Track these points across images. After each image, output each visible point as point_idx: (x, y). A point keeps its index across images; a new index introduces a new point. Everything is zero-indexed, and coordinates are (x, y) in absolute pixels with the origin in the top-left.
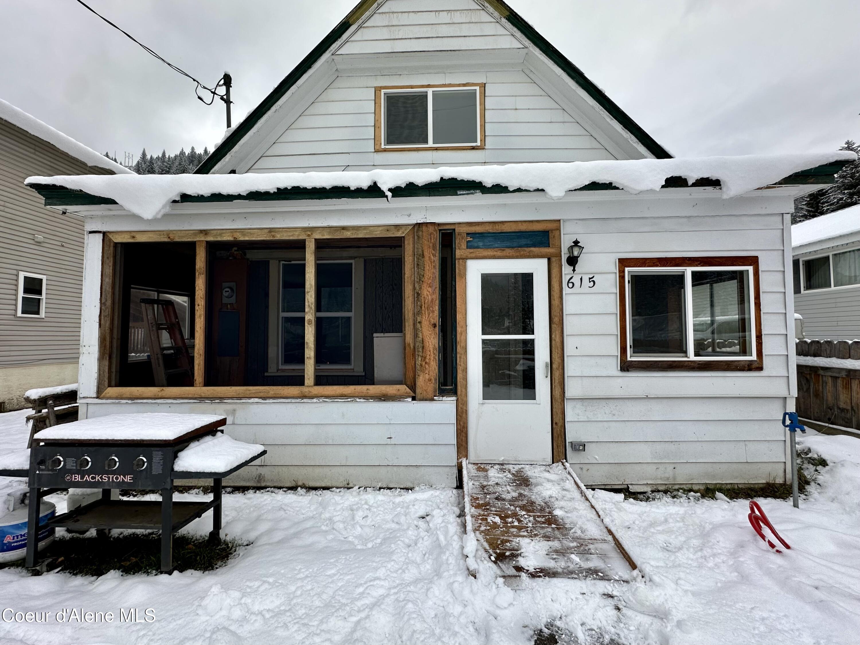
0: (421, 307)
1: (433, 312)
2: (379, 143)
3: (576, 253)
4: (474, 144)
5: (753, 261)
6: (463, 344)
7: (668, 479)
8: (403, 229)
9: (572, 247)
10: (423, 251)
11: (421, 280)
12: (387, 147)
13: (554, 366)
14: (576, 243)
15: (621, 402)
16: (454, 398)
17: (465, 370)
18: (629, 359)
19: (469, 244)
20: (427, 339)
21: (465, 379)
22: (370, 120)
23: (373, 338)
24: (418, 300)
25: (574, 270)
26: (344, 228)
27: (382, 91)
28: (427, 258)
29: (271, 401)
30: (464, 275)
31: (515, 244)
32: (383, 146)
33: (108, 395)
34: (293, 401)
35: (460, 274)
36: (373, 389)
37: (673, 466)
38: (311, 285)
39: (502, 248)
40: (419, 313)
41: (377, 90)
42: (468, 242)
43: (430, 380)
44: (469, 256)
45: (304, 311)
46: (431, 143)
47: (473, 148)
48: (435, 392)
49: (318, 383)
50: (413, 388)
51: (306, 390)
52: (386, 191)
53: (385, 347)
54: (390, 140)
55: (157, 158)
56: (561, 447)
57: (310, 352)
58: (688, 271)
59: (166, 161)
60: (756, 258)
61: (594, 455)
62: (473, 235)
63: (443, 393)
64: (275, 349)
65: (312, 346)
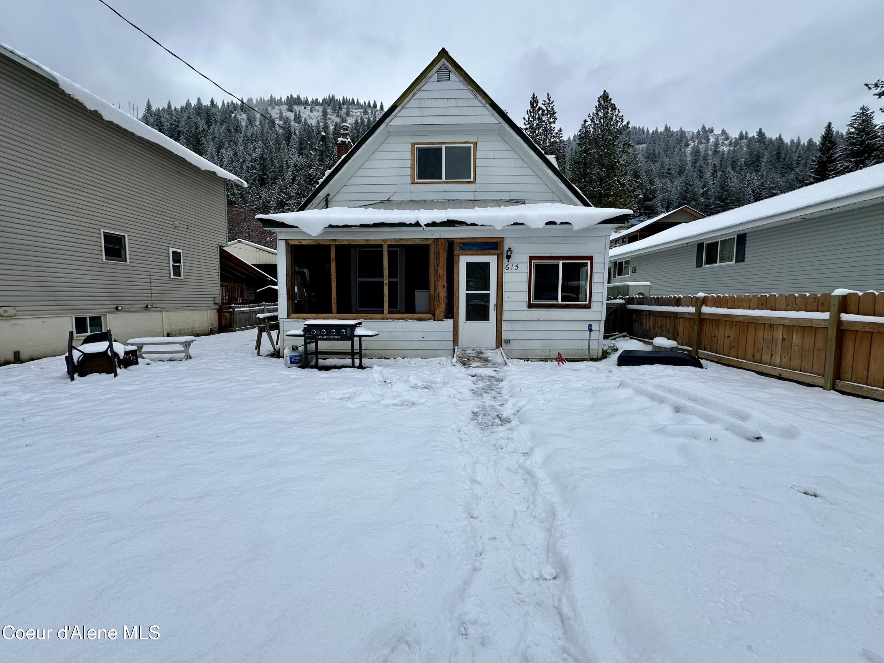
0: (438, 278)
1: (443, 280)
2: (413, 179)
3: (509, 254)
4: (469, 180)
6: (457, 295)
7: (547, 356)
8: (430, 240)
9: (507, 251)
10: (439, 251)
11: (438, 265)
12: (418, 181)
13: (498, 306)
14: (510, 249)
15: (527, 322)
16: (452, 320)
17: (458, 307)
18: (531, 303)
19: (461, 248)
20: (440, 293)
21: (458, 311)
22: (409, 164)
23: (415, 292)
24: (436, 274)
25: (508, 262)
26: (401, 239)
27: (415, 146)
28: (441, 255)
29: (369, 320)
30: (458, 263)
31: (482, 248)
32: (416, 181)
33: (292, 317)
34: (379, 320)
35: (456, 263)
36: (415, 316)
37: (549, 350)
38: (386, 266)
39: (476, 250)
40: (437, 280)
41: (413, 145)
42: (460, 247)
43: (441, 311)
44: (461, 254)
45: (383, 278)
46: (444, 179)
47: (469, 182)
48: (444, 317)
49: (390, 312)
50: (434, 315)
51: (384, 316)
52: (422, 224)
53: (420, 296)
54: (420, 177)
55: (163, 110)
56: (500, 342)
57: (386, 299)
58: (561, 263)
59: (173, 115)
60: (592, 257)
61: (514, 345)
62: (463, 244)
63: (447, 317)
64: (355, 299)
65: (387, 296)
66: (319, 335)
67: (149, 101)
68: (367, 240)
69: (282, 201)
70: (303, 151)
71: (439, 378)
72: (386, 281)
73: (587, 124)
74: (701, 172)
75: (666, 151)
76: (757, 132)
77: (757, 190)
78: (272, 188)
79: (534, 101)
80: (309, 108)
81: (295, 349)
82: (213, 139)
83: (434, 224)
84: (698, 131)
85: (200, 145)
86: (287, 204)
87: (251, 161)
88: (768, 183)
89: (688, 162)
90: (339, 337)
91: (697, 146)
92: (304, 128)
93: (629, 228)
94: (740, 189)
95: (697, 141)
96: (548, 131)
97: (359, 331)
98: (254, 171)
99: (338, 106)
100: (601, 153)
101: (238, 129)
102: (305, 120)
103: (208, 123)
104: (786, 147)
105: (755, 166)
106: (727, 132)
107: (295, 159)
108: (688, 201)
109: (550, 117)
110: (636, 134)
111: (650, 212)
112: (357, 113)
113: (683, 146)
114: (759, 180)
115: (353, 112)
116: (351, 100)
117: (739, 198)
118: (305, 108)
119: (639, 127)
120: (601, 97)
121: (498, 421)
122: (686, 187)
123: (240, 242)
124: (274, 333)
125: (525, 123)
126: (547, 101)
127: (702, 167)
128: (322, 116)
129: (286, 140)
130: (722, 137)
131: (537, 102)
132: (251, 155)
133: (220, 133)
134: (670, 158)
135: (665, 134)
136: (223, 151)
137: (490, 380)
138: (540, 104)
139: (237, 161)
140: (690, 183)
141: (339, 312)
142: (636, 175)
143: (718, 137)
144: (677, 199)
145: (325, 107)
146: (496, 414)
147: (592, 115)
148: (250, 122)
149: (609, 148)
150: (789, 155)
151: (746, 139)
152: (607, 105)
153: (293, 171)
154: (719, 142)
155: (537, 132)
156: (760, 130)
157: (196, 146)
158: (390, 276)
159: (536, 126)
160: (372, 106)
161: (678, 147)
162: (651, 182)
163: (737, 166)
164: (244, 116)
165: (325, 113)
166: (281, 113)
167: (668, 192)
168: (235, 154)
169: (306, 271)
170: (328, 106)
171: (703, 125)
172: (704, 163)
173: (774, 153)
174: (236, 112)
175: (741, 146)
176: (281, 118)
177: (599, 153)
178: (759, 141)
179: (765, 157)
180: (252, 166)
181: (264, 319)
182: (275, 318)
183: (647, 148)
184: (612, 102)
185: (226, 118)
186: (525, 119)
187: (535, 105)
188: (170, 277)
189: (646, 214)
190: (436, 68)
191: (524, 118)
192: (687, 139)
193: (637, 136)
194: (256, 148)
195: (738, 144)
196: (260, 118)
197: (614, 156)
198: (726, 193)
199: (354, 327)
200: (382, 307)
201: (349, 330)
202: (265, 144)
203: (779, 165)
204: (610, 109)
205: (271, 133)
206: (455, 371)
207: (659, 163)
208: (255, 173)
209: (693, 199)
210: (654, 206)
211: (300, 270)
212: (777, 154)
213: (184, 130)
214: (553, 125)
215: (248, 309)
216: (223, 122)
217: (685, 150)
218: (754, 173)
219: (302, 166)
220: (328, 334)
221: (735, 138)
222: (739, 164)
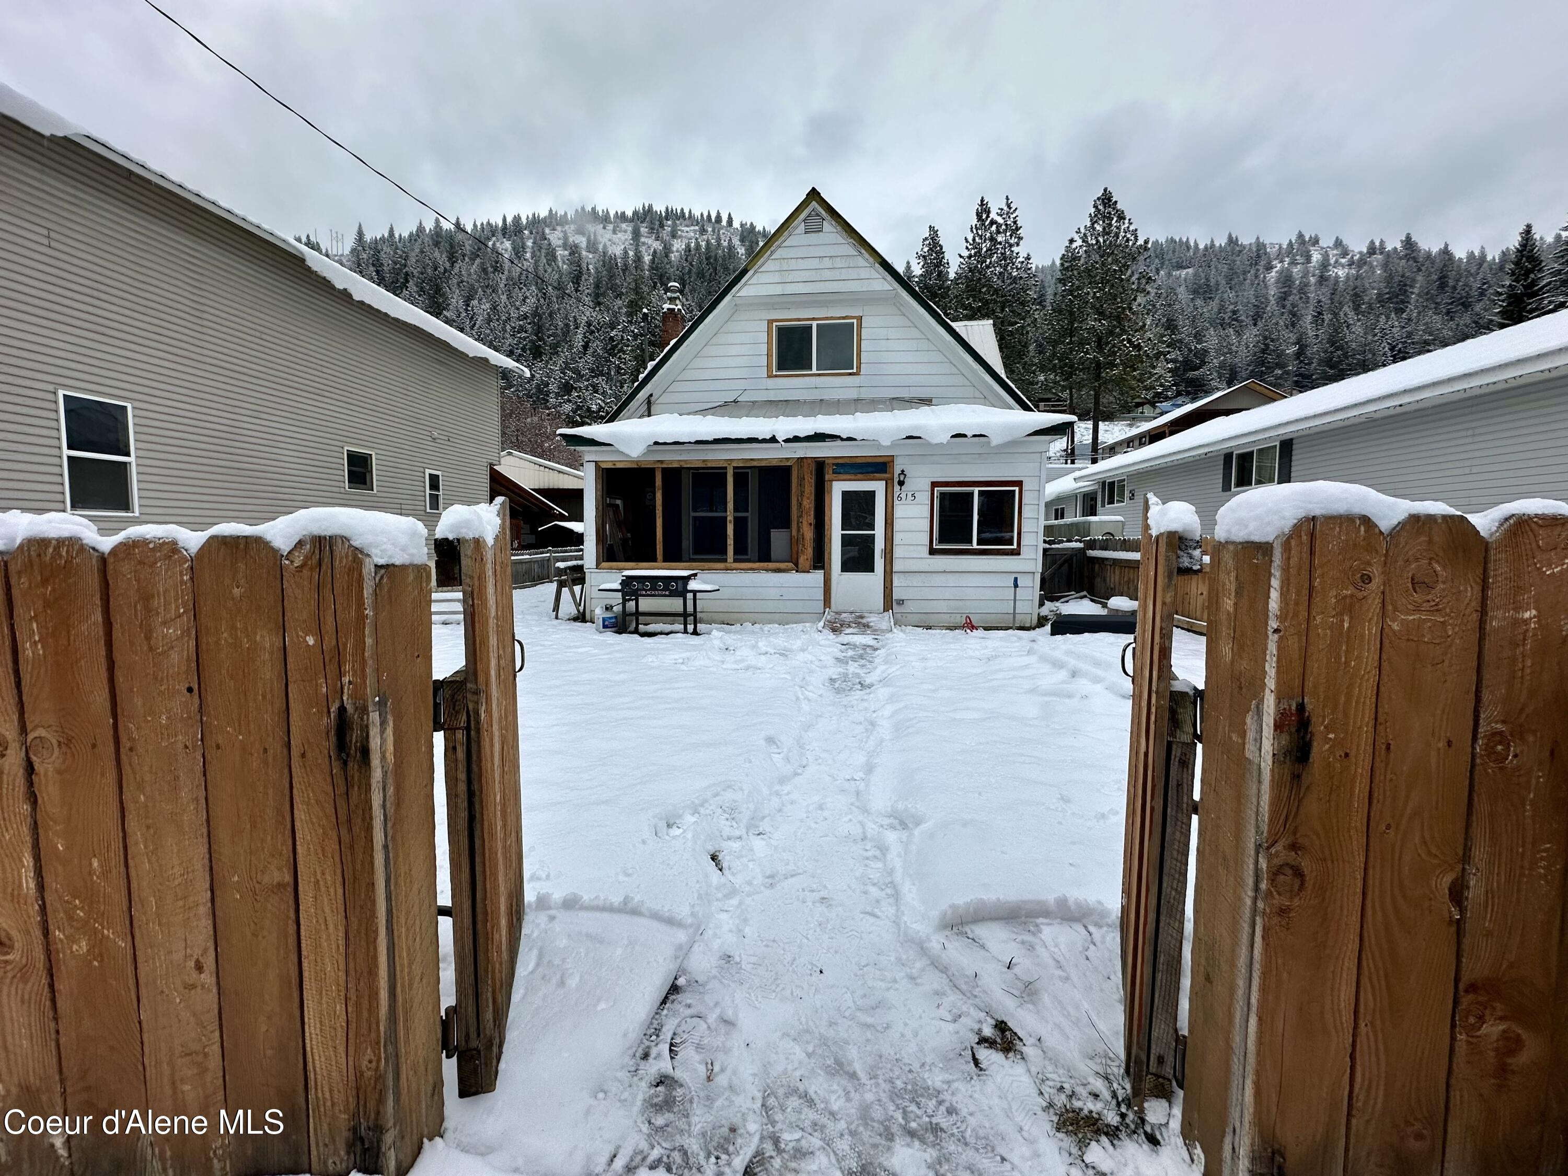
0: (802, 512)
1: (810, 515)
2: (771, 370)
3: (902, 479)
4: (851, 371)
5: (1019, 484)
6: (829, 536)
7: (952, 622)
8: (791, 461)
9: (899, 474)
10: (804, 476)
11: (802, 495)
12: (778, 373)
13: (887, 552)
14: (903, 471)
16: (822, 571)
17: (830, 553)
18: (934, 547)
19: (834, 471)
20: (805, 534)
21: (830, 559)
22: (764, 348)
23: (771, 532)
24: (800, 507)
25: (901, 489)
26: (752, 460)
27: (774, 323)
28: (806, 480)
29: (707, 571)
30: (830, 492)
31: (864, 471)
32: (774, 373)
33: (604, 567)
34: (721, 571)
35: (828, 491)
36: (770, 565)
37: (957, 615)
38: (731, 496)
39: (855, 474)
40: (801, 516)
41: (770, 322)
43: (807, 559)
44: (834, 478)
45: (726, 512)
46: (814, 371)
47: (850, 374)
48: (810, 567)
49: (735, 561)
50: (796, 565)
51: (728, 565)
52: (780, 440)
53: (778, 537)
54: (780, 367)
55: (383, 239)
56: (889, 602)
57: (730, 541)
58: (976, 490)
59: (397, 248)
60: (1022, 482)
61: (910, 607)
62: (837, 465)
63: (815, 568)
64: (687, 542)
65: (732, 537)
66: (640, 590)
67: (360, 225)
68: (704, 461)
69: (567, 383)
70: (601, 299)
71: (798, 644)
72: (730, 518)
73: (1074, 246)
74: (1294, 315)
75: (1229, 279)
76: (1402, 242)
77: (1400, 346)
78: (551, 362)
79: (983, 210)
80: (610, 227)
81: (608, 608)
82: (458, 284)
83: (796, 439)
84: (1290, 244)
85: (440, 296)
86: (576, 389)
87: (519, 319)
88: (1421, 333)
89: (1271, 298)
90: (667, 593)
91: (1288, 269)
92: (603, 261)
93: (1155, 418)
94: (1365, 345)
95: (1287, 259)
96: (1007, 259)
97: (693, 585)
98: (524, 335)
99: (657, 223)
100: (1098, 295)
101: (498, 268)
102: (605, 246)
103: (452, 259)
104: (1459, 266)
105: (1397, 303)
106: (1344, 242)
107: (588, 314)
108: (1268, 368)
109: (1011, 236)
110: (1174, 252)
111: (1196, 388)
112: (689, 232)
113: (1261, 269)
114: (1404, 327)
115: (682, 231)
116: (679, 211)
117: (1364, 361)
118: (604, 228)
119: (1180, 239)
120: (1099, 199)
121: (859, 687)
122: (1264, 344)
123: (510, 454)
124: (577, 589)
125: (967, 248)
126: (1006, 208)
127: (1297, 306)
128: (632, 239)
129: (573, 283)
130: (1335, 252)
131: (988, 212)
132: (518, 309)
133: (470, 275)
134: (1236, 292)
135: (1229, 249)
136: (475, 302)
137: (864, 649)
138: (993, 215)
139: (498, 320)
140: (1272, 336)
141: (665, 560)
142: (1171, 326)
143: (1326, 252)
144: (1248, 365)
145: (636, 224)
146: (858, 680)
147: (1083, 230)
148: (516, 254)
149: (1113, 286)
150: (1462, 280)
151: (1381, 253)
152: (1110, 213)
153: (585, 333)
154: (1328, 260)
155: (988, 261)
156: (1408, 238)
157: (435, 297)
158: (736, 509)
159: (987, 251)
160: (713, 220)
161: (1252, 272)
162: (1199, 337)
163: (1363, 304)
164: (508, 244)
165: (636, 234)
166: (566, 238)
167: (1230, 353)
168: (494, 308)
169: (618, 502)
170: (642, 222)
171: (1300, 232)
172: (1301, 298)
173: (1435, 277)
174: (494, 239)
175: (1371, 267)
176: (565, 246)
177: (1095, 293)
178: (1406, 256)
179: (1418, 285)
180: (520, 326)
181: (566, 569)
182: (580, 569)
183: (1195, 275)
184: (1119, 206)
185: (479, 249)
186: (967, 242)
187: (984, 216)
188: (425, 511)
189: (1188, 393)
190: (803, 216)
191: (966, 239)
192: (1269, 257)
193: (1176, 254)
194: (526, 297)
195: (1365, 263)
196: (533, 248)
197: (1121, 298)
198: (1340, 352)
199: (686, 579)
200: (725, 552)
201: (680, 583)
202: (540, 290)
203: (1444, 299)
204: (1115, 219)
205: (549, 270)
206: (820, 638)
207: (1217, 301)
208: (525, 339)
209: (1277, 364)
210: (1203, 380)
211: (613, 501)
212: (1440, 278)
213: (415, 272)
214: (1015, 249)
215: (528, 557)
216: (474, 256)
217: (1265, 277)
218: (1393, 315)
219: (598, 324)
220: (654, 588)
221: (1361, 253)
222: (1366, 299)
